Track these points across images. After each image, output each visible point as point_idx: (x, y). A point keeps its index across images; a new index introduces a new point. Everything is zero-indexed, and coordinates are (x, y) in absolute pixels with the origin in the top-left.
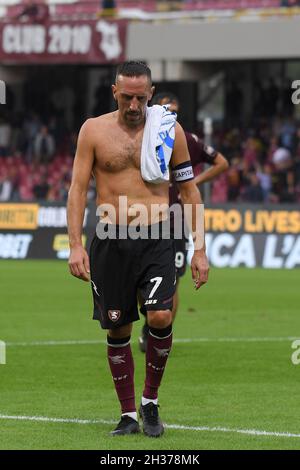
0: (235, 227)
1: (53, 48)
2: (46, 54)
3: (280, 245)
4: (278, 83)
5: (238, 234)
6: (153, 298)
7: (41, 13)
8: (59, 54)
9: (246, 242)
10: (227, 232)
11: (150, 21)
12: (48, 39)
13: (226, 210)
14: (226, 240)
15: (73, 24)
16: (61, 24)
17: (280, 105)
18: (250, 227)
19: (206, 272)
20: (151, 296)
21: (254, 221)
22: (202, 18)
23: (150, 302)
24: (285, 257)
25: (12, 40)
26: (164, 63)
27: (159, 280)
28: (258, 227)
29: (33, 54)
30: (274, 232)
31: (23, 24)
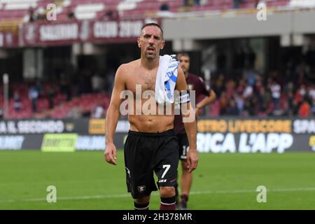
0: (223, 130)
1: (122, 34)
2: (118, 37)
3: (248, 139)
4: (246, 50)
5: (225, 134)
6: (164, 179)
7: (114, 15)
8: (125, 38)
9: (230, 138)
10: (219, 132)
11: (174, 19)
12: (119, 29)
13: (218, 120)
14: (219, 137)
15: (132, 20)
16: (125, 20)
17: (247, 62)
18: (231, 129)
19: (196, 162)
20: (163, 177)
21: (234, 126)
22: (202, 16)
23: (162, 181)
24: (251, 146)
25: (99, 30)
26: (182, 41)
27: (168, 166)
28: (236, 130)
29: (111, 38)
30: (245, 132)
31: (105, 21)
